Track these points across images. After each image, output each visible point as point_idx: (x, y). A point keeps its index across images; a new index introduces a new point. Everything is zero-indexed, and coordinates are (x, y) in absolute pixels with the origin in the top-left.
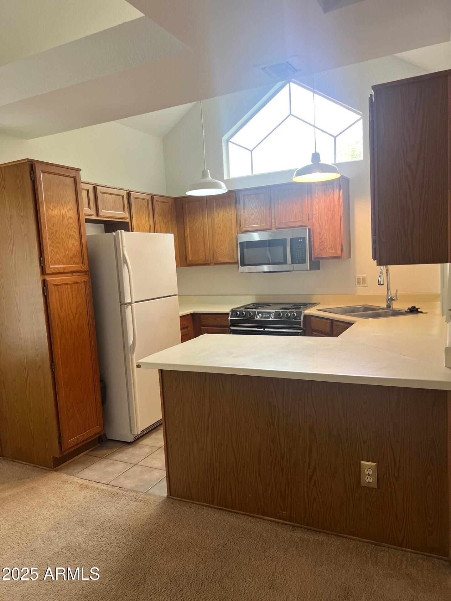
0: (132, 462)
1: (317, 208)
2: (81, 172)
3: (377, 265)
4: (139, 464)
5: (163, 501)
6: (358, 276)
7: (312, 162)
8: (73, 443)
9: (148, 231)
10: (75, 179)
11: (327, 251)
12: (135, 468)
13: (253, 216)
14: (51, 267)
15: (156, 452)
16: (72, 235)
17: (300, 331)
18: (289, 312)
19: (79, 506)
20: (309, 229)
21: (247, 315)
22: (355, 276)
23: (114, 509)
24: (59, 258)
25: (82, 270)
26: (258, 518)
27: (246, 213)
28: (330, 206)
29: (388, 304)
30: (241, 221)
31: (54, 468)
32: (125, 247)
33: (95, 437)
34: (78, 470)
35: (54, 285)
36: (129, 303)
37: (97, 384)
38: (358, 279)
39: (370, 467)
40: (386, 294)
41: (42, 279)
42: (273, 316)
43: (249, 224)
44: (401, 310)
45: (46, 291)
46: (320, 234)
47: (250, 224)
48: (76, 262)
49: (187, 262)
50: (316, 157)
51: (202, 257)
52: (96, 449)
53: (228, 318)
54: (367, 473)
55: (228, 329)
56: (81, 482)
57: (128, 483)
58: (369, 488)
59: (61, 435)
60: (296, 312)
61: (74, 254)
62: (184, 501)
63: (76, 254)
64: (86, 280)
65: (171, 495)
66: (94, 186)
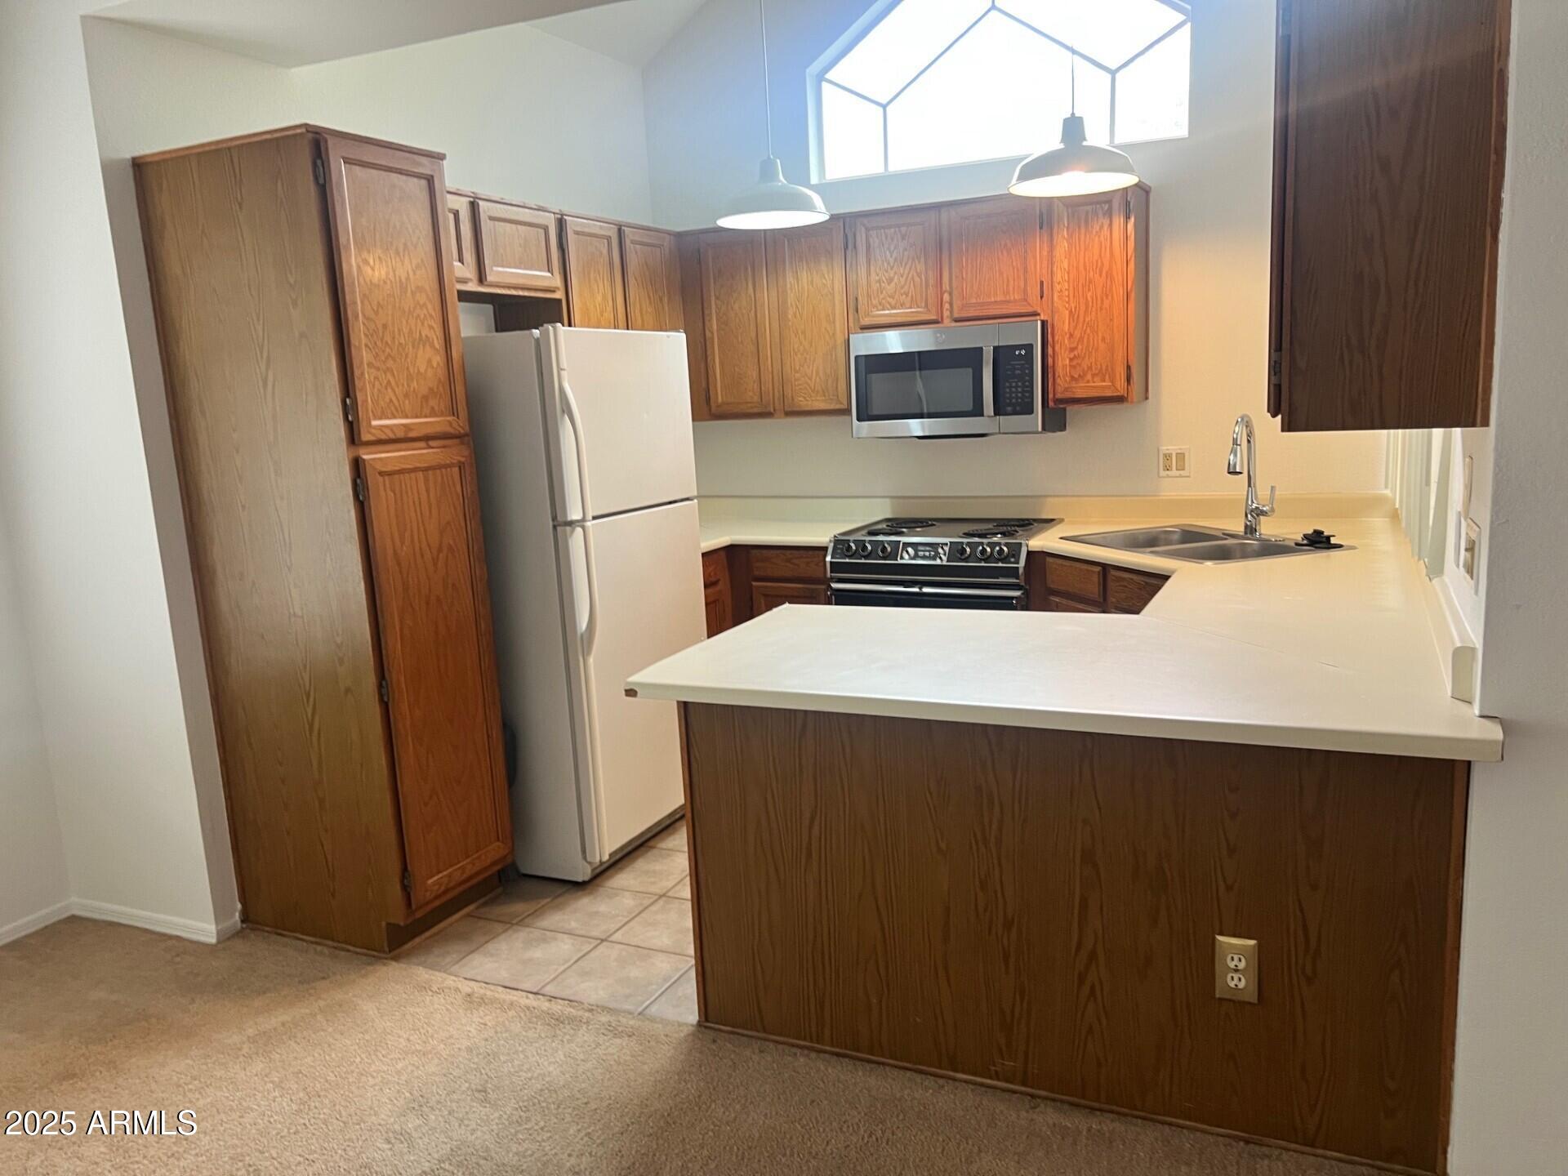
0: (595, 933)
1: (1066, 267)
2: (445, 162)
3: (1283, 430)
4: (613, 938)
5: (689, 1035)
6: (1164, 449)
7: (1062, 141)
8: (436, 887)
9: (610, 322)
10: (430, 180)
11: (1088, 382)
12: (602, 948)
13: (893, 284)
14: (375, 423)
15: (653, 908)
16: (427, 336)
17: (1017, 593)
18: (989, 544)
19: (469, 1050)
20: (1044, 323)
21: (877, 550)
22: (1158, 450)
23: (562, 1057)
24: (394, 399)
25: (452, 431)
26: (942, 1077)
27: (874, 277)
28: (1099, 261)
29: (1248, 523)
30: (860, 298)
31: (390, 951)
32: (564, 370)
33: (489, 873)
34: (454, 956)
35: (381, 473)
36: (578, 521)
37: (497, 733)
38: (1165, 455)
39: (1241, 951)
40: (1245, 497)
41: (350, 457)
42: (945, 555)
43: (880, 307)
44: (1283, 540)
45: (363, 490)
46: (1071, 335)
47: (883, 307)
48: (436, 408)
49: (710, 410)
50: (1073, 127)
51: (751, 394)
52: (493, 901)
53: (825, 556)
54: (1232, 965)
55: (823, 587)
56: (466, 987)
57: (593, 991)
58: (1235, 1004)
59: (409, 868)
60: (1006, 545)
61: (431, 389)
62: (743, 1035)
63: (438, 388)
64: (463, 459)
65: (707, 1020)
66: (472, 199)
